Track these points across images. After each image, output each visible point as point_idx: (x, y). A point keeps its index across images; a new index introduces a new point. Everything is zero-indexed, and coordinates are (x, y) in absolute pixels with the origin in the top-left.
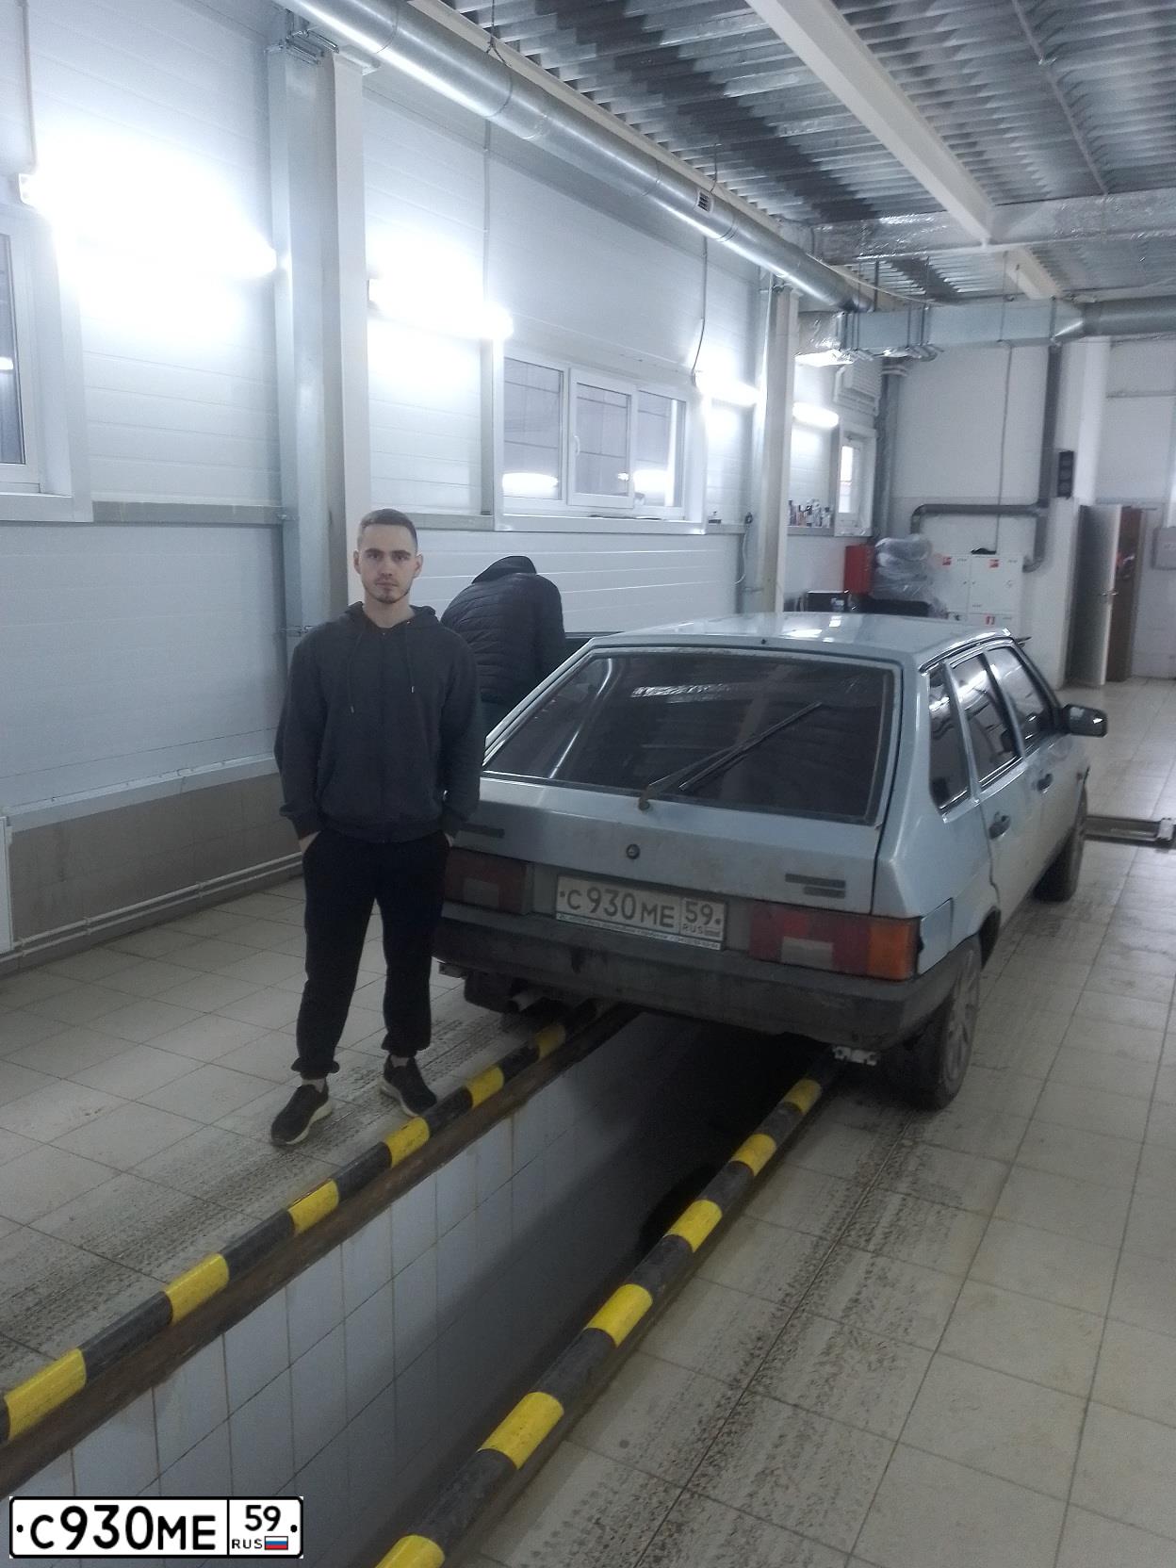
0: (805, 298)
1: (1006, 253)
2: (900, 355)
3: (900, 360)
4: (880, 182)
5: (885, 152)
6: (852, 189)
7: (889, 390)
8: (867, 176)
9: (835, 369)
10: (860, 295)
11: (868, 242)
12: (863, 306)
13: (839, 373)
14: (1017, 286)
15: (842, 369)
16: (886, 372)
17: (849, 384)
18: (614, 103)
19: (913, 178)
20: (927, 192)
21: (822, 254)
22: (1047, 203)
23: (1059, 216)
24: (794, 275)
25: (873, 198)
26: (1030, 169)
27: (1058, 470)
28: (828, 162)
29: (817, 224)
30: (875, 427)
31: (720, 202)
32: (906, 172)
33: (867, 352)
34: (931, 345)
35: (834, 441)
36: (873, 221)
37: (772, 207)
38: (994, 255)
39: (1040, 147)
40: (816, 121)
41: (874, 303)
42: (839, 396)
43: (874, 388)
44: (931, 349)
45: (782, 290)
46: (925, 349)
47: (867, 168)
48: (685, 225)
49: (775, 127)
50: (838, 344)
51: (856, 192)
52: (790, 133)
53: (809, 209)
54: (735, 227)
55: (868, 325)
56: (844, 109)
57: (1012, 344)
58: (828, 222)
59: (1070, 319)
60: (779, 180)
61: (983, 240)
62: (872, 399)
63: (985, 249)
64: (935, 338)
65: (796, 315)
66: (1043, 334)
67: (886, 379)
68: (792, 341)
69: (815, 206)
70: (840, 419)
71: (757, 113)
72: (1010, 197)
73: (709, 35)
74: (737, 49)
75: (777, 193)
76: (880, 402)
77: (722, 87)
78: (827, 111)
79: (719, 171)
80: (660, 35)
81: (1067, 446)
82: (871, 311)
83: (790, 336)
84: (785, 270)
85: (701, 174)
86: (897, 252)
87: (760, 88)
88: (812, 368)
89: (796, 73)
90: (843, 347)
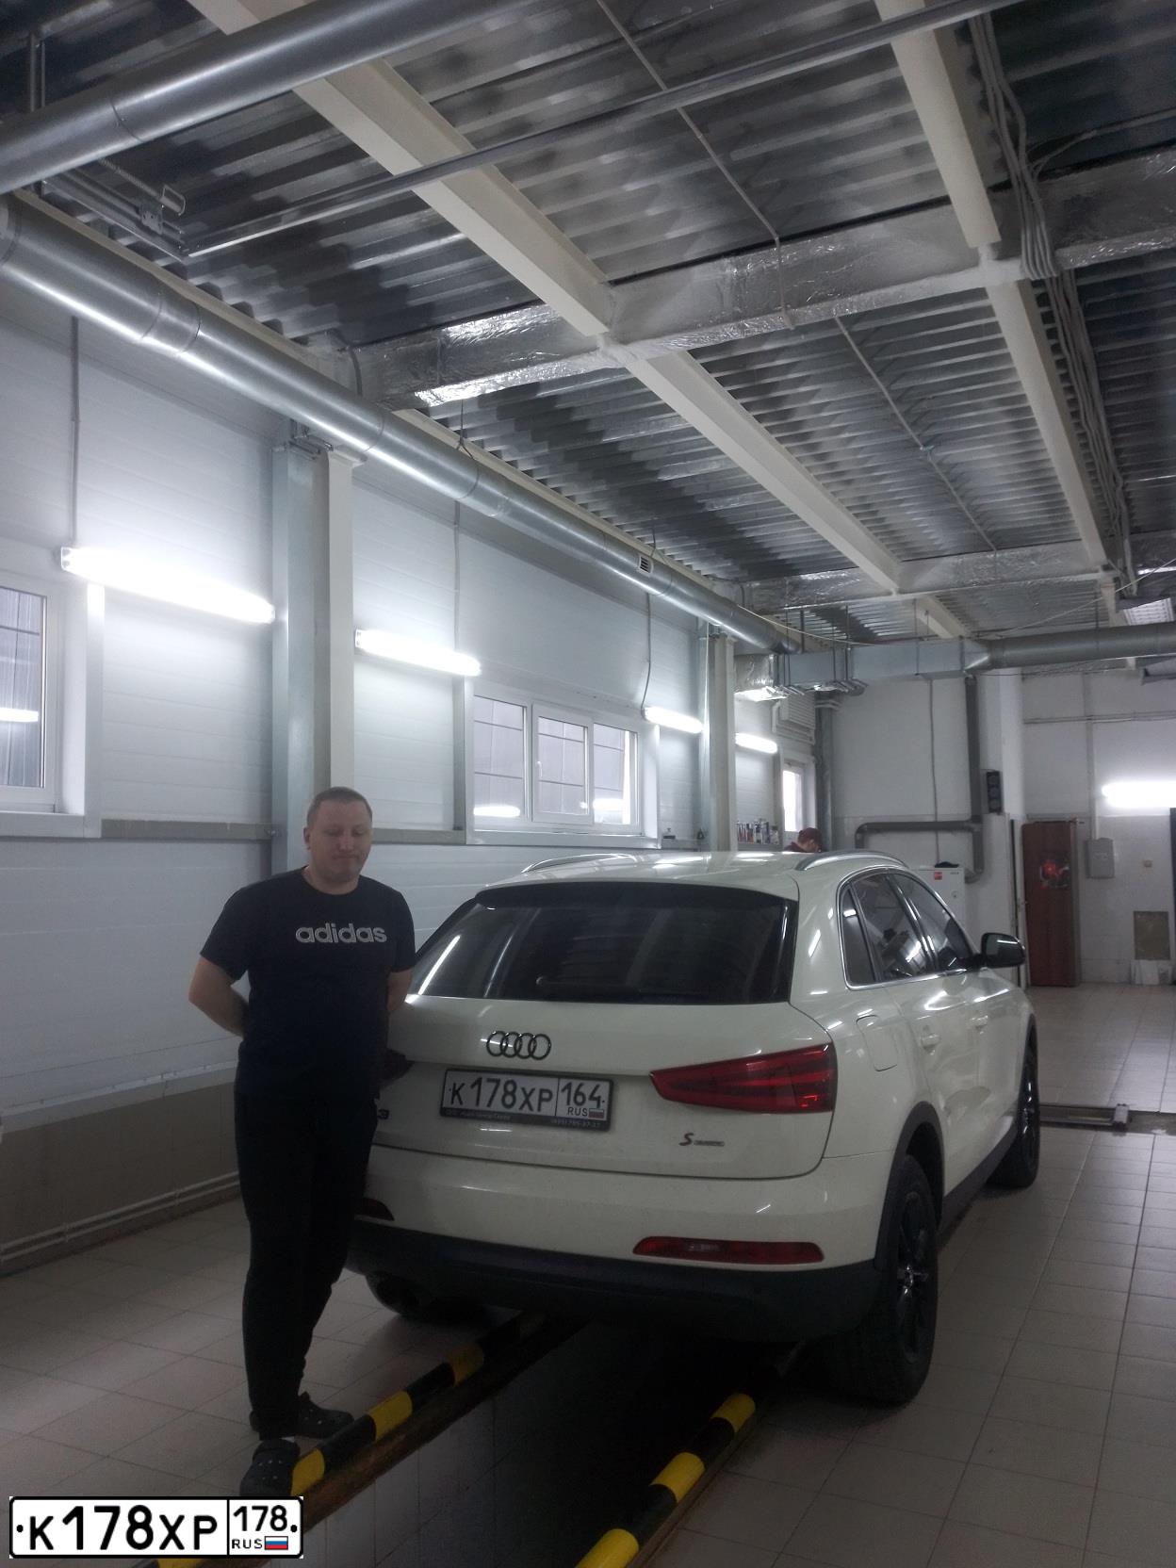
0: (739, 643)
1: (915, 600)
2: (828, 689)
3: (831, 695)
4: (798, 545)
5: (797, 521)
6: (774, 551)
7: (824, 722)
8: (787, 541)
9: (770, 704)
10: (788, 640)
11: (793, 595)
12: (791, 648)
13: (775, 708)
14: (928, 630)
15: (778, 704)
16: (819, 706)
17: (785, 716)
18: (550, 479)
19: (825, 541)
20: (839, 553)
21: (752, 606)
22: (945, 558)
23: (957, 570)
24: (729, 624)
25: (793, 559)
26: (932, 537)
27: (987, 788)
28: (752, 531)
29: (745, 582)
30: (813, 754)
31: (658, 564)
32: (819, 536)
33: (799, 688)
34: (856, 680)
35: (774, 766)
36: (795, 578)
37: (705, 569)
38: (905, 603)
39: (931, 514)
40: (738, 498)
41: (802, 647)
42: (777, 727)
43: (810, 721)
44: (856, 683)
45: (718, 637)
46: (851, 684)
47: (784, 534)
48: (630, 583)
49: (704, 504)
50: (772, 681)
51: (778, 554)
52: (716, 508)
53: (738, 569)
54: (673, 584)
55: (798, 664)
56: (761, 487)
57: (929, 678)
58: (756, 579)
59: (978, 654)
60: (709, 546)
61: (892, 590)
62: (808, 730)
63: (895, 597)
64: (858, 674)
65: (732, 658)
66: (954, 667)
67: (819, 713)
68: (730, 681)
69: (742, 567)
70: (779, 747)
71: (687, 492)
72: (911, 554)
73: (643, 433)
74: (666, 443)
75: (709, 557)
76: (816, 731)
77: (656, 473)
78: (747, 490)
79: (657, 541)
80: (601, 434)
81: (992, 766)
82: (799, 652)
83: (728, 676)
84: (719, 619)
85: (643, 541)
86: (818, 602)
87: (688, 473)
88: (751, 703)
89: (717, 460)
90: (776, 683)
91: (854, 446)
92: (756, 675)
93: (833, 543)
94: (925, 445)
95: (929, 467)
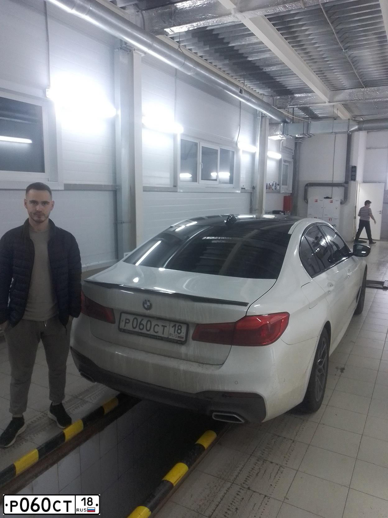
0: (271, 119)
1: (334, 105)
2: (301, 136)
3: (302, 138)
4: (295, 84)
5: (296, 75)
7: (297, 147)
8: (291, 83)
9: (280, 141)
10: (288, 118)
11: (291, 102)
12: (289, 121)
13: (282, 142)
14: (337, 115)
16: (296, 141)
17: (284, 145)
18: (209, 59)
19: (304, 83)
20: (309, 87)
21: (276, 106)
22: (347, 90)
23: (350, 94)
24: (268, 112)
25: (292, 89)
26: (342, 82)
27: (351, 172)
28: (279, 79)
29: (274, 96)
30: (293, 158)
31: (245, 90)
32: (302, 81)
33: (291, 136)
35: (280, 163)
36: (292, 96)
37: (261, 91)
38: (330, 106)
39: (344, 74)
40: (274, 67)
41: (293, 120)
42: (282, 149)
43: (293, 147)
44: (311, 134)
45: (264, 117)
46: (309, 134)
47: (290, 80)
48: (235, 98)
49: (263, 69)
50: (281, 133)
51: (287, 87)
52: (267, 70)
53: (272, 92)
54: (250, 98)
55: (291, 127)
56: (284, 63)
57: (336, 133)
58: (278, 96)
59: (354, 126)
60: (263, 84)
61: (327, 102)
62: (292, 150)
63: (327, 104)
64: (312, 131)
65: (268, 124)
66: (345, 130)
67: (296, 144)
68: (267, 132)
69: (274, 91)
70: (282, 156)
71: (257, 64)
72: (335, 88)
73: (243, 43)
74: (251, 47)
75: (263, 88)
76: (294, 151)
77: (247, 57)
78: (279, 64)
79: (245, 81)
80: (228, 43)
81: (354, 164)
82: (292, 123)
83: (266, 131)
84: (265, 111)
85: (239, 82)
86: (300, 105)
87: (258, 58)
88: (273, 140)
89: (269, 53)
90: (283, 134)
91: (319, 49)
92: (276, 131)
93: (307, 84)
94: (345, 49)
95: (345, 58)
